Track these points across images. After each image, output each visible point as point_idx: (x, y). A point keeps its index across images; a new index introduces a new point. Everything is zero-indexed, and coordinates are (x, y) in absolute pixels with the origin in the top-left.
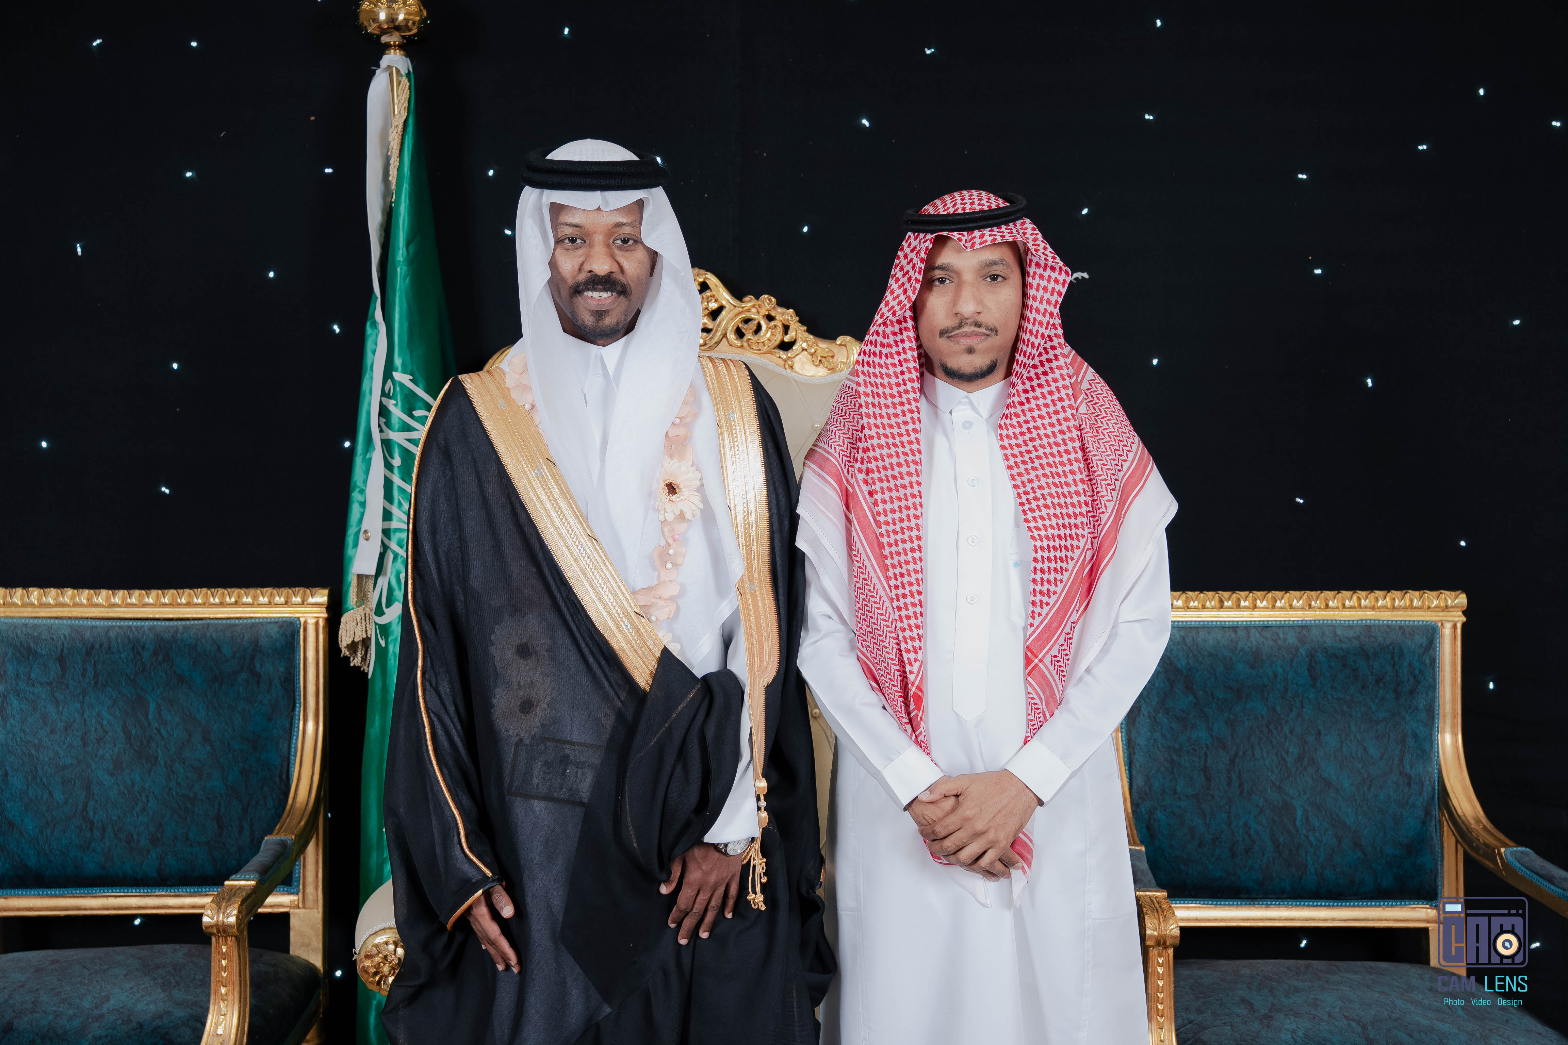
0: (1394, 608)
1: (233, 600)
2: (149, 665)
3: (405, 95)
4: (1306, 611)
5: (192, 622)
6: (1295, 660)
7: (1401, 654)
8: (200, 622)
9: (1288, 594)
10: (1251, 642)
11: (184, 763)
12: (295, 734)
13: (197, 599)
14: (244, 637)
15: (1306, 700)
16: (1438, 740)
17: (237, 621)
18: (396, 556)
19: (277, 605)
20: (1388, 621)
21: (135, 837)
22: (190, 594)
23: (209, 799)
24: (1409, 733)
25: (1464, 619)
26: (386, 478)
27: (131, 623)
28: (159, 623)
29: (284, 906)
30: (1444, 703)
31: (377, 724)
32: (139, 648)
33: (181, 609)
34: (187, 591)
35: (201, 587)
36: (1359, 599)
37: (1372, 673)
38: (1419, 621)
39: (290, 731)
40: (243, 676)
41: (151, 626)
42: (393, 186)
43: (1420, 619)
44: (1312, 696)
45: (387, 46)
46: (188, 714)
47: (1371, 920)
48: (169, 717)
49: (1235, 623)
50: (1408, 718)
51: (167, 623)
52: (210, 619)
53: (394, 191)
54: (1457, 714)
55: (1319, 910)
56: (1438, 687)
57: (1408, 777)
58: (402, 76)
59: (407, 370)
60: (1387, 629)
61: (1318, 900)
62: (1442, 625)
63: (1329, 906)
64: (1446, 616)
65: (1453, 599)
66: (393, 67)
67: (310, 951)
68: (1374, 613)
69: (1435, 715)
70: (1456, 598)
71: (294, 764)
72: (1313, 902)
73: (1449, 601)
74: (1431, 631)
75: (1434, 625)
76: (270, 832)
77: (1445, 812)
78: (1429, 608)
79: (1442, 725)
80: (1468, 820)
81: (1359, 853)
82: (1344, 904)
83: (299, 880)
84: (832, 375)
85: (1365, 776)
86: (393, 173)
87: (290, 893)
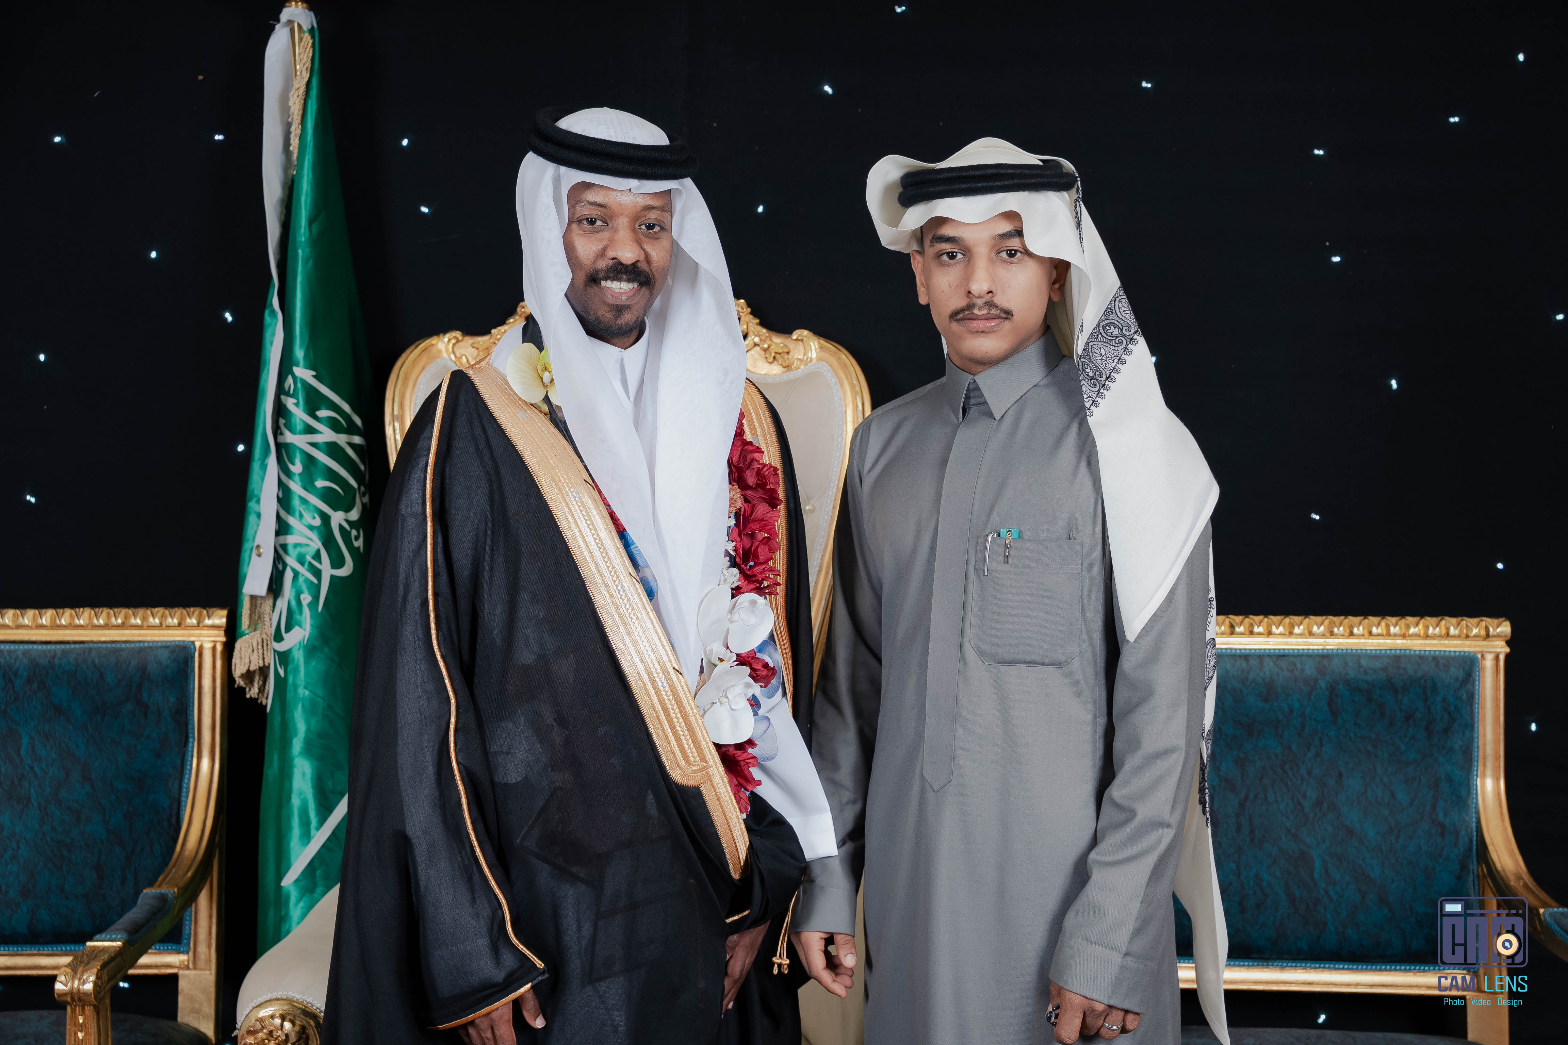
0: (1427, 636)
1: (120, 621)
2: (22, 694)
3: (309, 52)
4: (1327, 638)
5: (73, 646)
6: (1314, 694)
7: (1434, 688)
8: (82, 645)
9: (1307, 620)
10: (1265, 673)
11: (60, 805)
12: (188, 772)
13: (79, 619)
14: (130, 663)
15: (1326, 738)
16: (1476, 785)
17: (123, 645)
18: (296, 574)
19: (169, 627)
20: (1420, 651)
21: (3, 888)
22: (71, 614)
23: (88, 845)
24: (1443, 777)
25: (1508, 650)
28: (35, 647)
29: (173, 967)
30: (1485, 744)
31: (276, 763)
32: (12, 675)
33: (60, 632)
34: (68, 612)
35: (84, 607)
36: (1388, 627)
37: (1400, 709)
38: (1455, 652)
39: (181, 768)
40: (129, 707)
41: (25, 650)
42: (295, 157)
43: (1457, 649)
44: (1332, 733)
46: (66, 749)
48: (43, 753)
49: (1248, 651)
50: (1441, 759)
51: (44, 647)
52: (92, 642)
53: (296, 163)
54: (1500, 756)
55: (1341, 974)
56: (1476, 726)
57: (1442, 826)
58: (304, 32)
59: (311, 366)
60: (1418, 660)
61: (1339, 963)
62: (1482, 656)
63: (1352, 969)
64: (1487, 646)
65: (1495, 628)
66: (294, 21)
67: (201, 1018)
68: (1404, 641)
69: (1473, 756)
70: (1498, 626)
71: (186, 806)
72: (1335, 965)
73: (1491, 629)
74: (1469, 663)
75: (1474, 656)
76: (151, 884)
77: (1484, 866)
78: (1467, 637)
79: (1482, 768)
80: (1507, 876)
81: (1386, 911)
82: (1369, 967)
83: (190, 938)
84: (788, 373)
85: (1393, 824)
86: (295, 142)
87: (179, 952)
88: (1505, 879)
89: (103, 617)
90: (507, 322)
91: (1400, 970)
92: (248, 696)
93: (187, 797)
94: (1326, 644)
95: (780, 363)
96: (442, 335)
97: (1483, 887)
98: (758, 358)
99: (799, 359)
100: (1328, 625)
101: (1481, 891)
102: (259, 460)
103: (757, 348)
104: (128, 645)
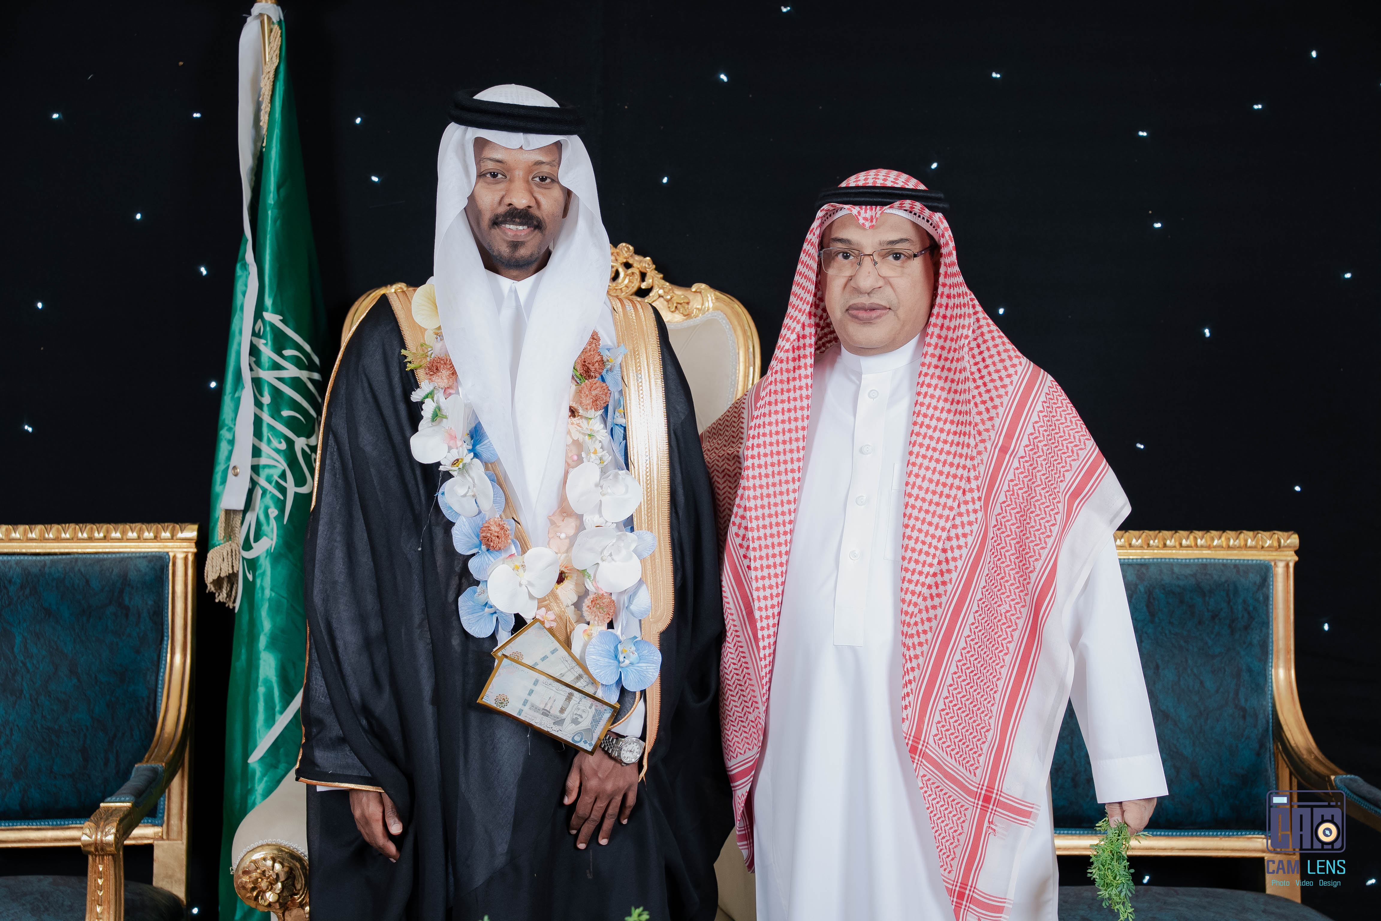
0: (1229, 547)
1: (102, 535)
2: (15, 599)
3: (277, 43)
4: (1145, 550)
5: (60, 557)
6: (1134, 597)
7: (1236, 591)
8: (68, 556)
9: (1127, 533)
11: (50, 696)
12: (163, 667)
13: (66, 534)
14: (113, 570)
15: (1145, 635)
16: (1271, 674)
17: (105, 556)
18: (264, 492)
19: (146, 540)
20: (1223, 559)
22: (58, 529)
23: (74, 732)
24: (1244, 667)
25: (1296, 558)
26: (255, 415)
28: (26, 558)
29: (148, 838)
30: (1278, 640)
31: (243, 657)
33: (48, 544)
34: (55, 527)
35: (70, 523)
36: (1195, 539)
37: (1208, 609)
38: (1252, 560)
39: (157, 663)
40: (111, 609)
41: (18, 560)
42: (264, 131)
43: (1254, 558)
44: (1150, 631)
46: (55, 647)
47: (1209, 850)
48: (34, 650)
50: (1243, 653)
51: (34, 558)
52: (77, 553)
53: (265, 138)
54: (1290, 650)
55: (1159, 839)
56: (1271, 624)
57: (1244, 710)
58: (273, 24)
59: (277, 311)
60: (1222, 568)
61: (1157, 830)
62: (1275, 564)
63: (1168, 835)
64: (1279, 556)
65: (1286, 539)
66: (265, 15)
67: (174, 882)
68: (1209, 552)
69: (1269, 650)
70: (1288, 538)
71: (162, 696)
72: (1153, 832)
73: (1282, 541)
74: (1264, 569)
75: (1268, 563)
76: (140, 760)
77: (1279, 742)
78: (1262, 547)
79: (1276, 660)
80: (1299, 751)
81: (1197, 784)
82: (1183, 833)
83: (164, 812)
84: (686, 321)
85: (1202, 709)
86: (264, 118)
87: (154, 825)
88: (1299, 754)
89: (86, 531)
91: (1209, 836)
92: (217, 601)
93: (163, 688)
94: (1145, 554)
95: (682, 312)
97: (1278, 760)
98: (662, 307)
99: (698, 309)
100: (1145, 538)
101: (1276, 764)
102: (230, 395)
103: (661, 300)
104: (110, 556)
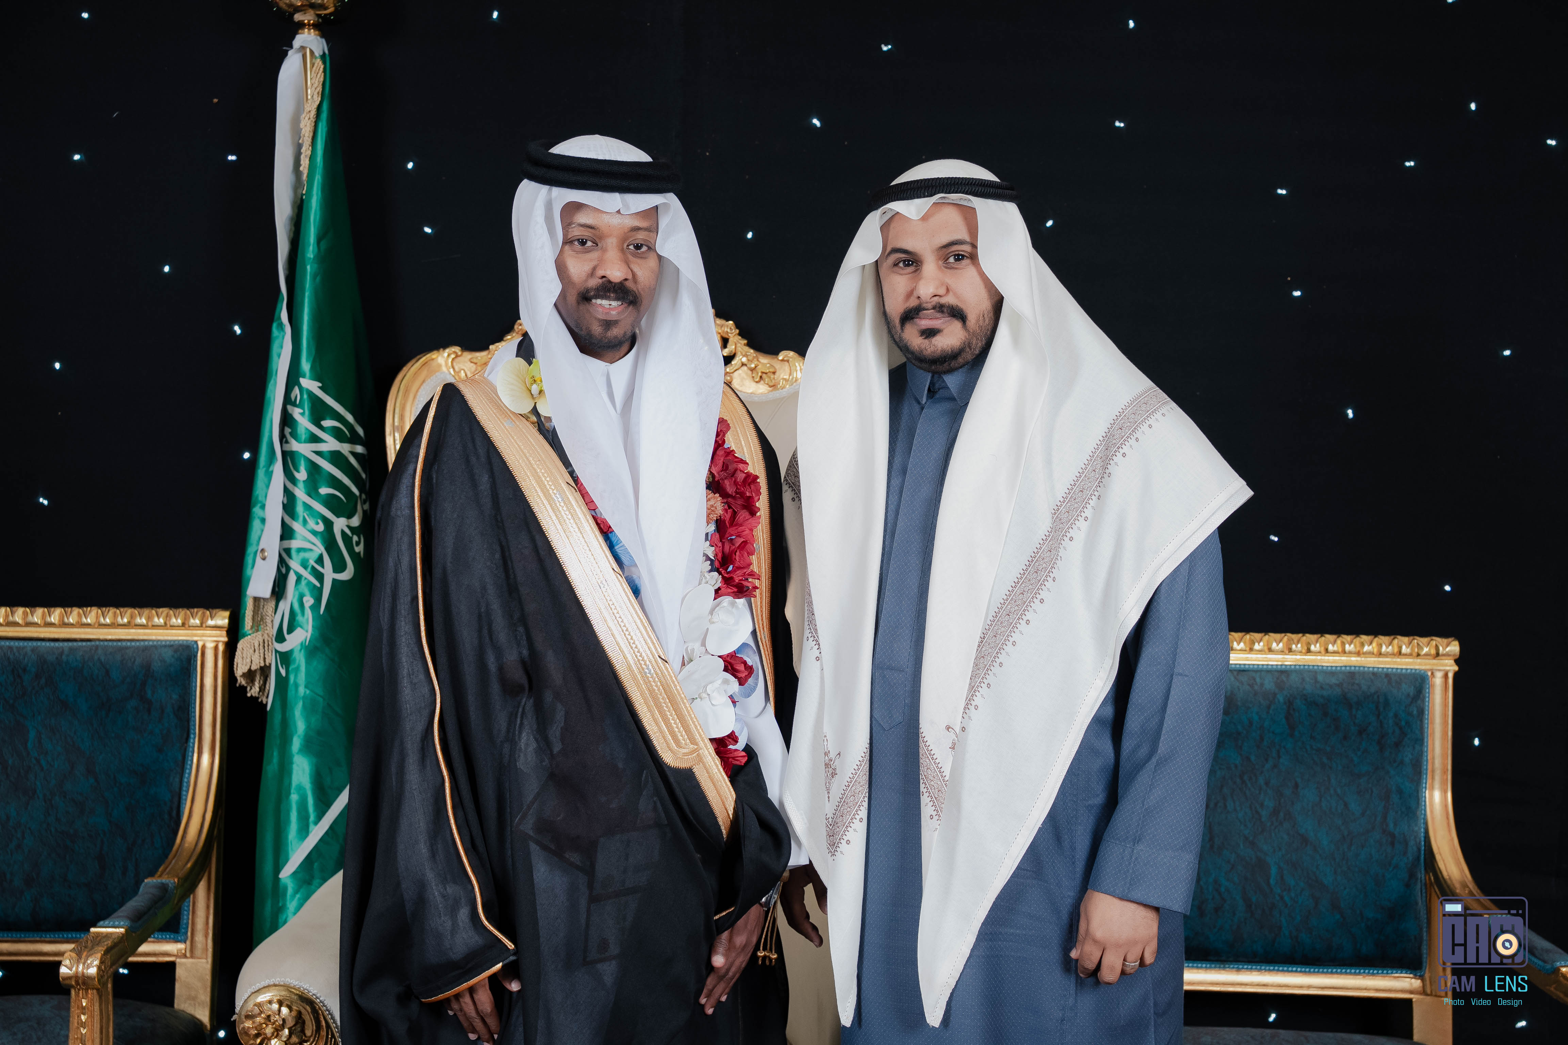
0: (1380, 654)
1: (125, 620)
2: (30, 689)
3: (320, 79)
4: (1286, 654)
5: (80, 644)
6: (1272, 707)
7: (1387, 704)
8: (89, 643)
9: (1267, 636)
11: (65, 797)
12: (188, 767)
13: (86, 618)
14: (135, 660)
15: (1283, 750)
16: (1425, 797)
17: (129, 644)
18: (299, 579)
19: (173, 627)
20: (1374, 668)
21: (8, 876)
22: (78, 613)
23: (91, 837)
24: (1394, 788)
25: (1456, 668)
26: (288, 493)
27: (12, 643)
28: (43, 644)
29: (170, 955)
30: (1433, 758)
31: (276, 759)
32: (20, 670)
33: (68, 630)
34: (76, 611)
35: (91, 606)
36: (1343, 644)
37: (1354, 723)
38: (1407, 669)
39: (182, 763)
40: (133, 703)
41: (34, 647)
42: (305, 177)
43: (1408, 667)
44: (1289, 745)
45: (301, 25)
46: (71, 743)
47: (1351, 989)
48: (50, 747)
50: (1392, 772)
51: (52, 644)
52: (99, 640)
53: (305, 183)
54: (1447, 770)
55: (1294, 976)
56: (1426, 740)
57: (1393, 836)
58: (316, 58)
59: (317, 377)
60: (1372, 677)
61: (1293, 966)
62: (1432, 674)
63: (1305, 972)
64: (1437, 665)
65: (1444, 646)
66: (307, 47)
67: (197, 1004)
68: (1359, 659)
69: (1422, 770)
70: (1448, 645)
71: (186, 800)
72: (1288, 967)
73: (1441, 648)
74: (1419, 680)
75: (1424, 673)
76: (152, 874)
77: (1431, 874)
78: (1418, 655)
79: (1431, 781)
80: (1453, 885)
81: (1338, 916)
82: (1321, 970)
83: (188, 927)
84: (774, 392)
85: (1346, 833)
86: (305, 162)
87: (177, 941)
88: (1452, 886)
89: (109, 615)
90: (505, 339)
91: (1350, 974)
92: (249, 695)
93: (187, 791)
94: (1285, 660)
95: (766, 382)
96: (442, 349)
97: (1430, 895)
98: (745, 377)
99: (785, 379)
100: (1287, 642)
101: (1428, 898)
102: (264, 467)
103: (745, 368)
104: (133, 644)
